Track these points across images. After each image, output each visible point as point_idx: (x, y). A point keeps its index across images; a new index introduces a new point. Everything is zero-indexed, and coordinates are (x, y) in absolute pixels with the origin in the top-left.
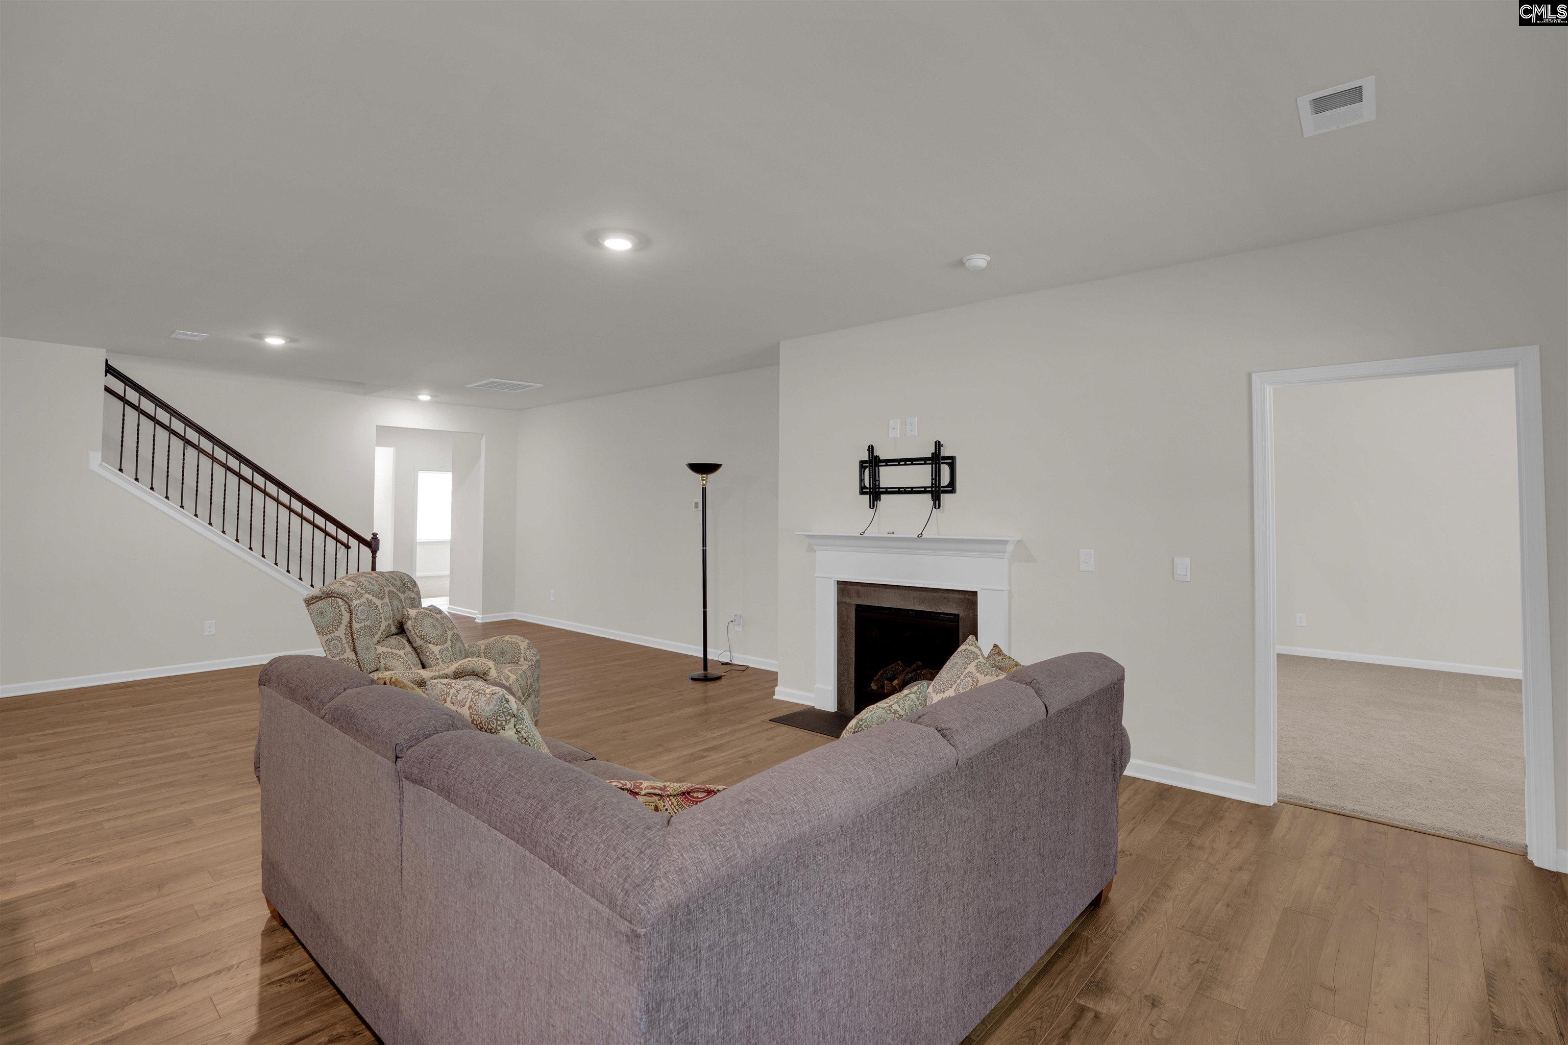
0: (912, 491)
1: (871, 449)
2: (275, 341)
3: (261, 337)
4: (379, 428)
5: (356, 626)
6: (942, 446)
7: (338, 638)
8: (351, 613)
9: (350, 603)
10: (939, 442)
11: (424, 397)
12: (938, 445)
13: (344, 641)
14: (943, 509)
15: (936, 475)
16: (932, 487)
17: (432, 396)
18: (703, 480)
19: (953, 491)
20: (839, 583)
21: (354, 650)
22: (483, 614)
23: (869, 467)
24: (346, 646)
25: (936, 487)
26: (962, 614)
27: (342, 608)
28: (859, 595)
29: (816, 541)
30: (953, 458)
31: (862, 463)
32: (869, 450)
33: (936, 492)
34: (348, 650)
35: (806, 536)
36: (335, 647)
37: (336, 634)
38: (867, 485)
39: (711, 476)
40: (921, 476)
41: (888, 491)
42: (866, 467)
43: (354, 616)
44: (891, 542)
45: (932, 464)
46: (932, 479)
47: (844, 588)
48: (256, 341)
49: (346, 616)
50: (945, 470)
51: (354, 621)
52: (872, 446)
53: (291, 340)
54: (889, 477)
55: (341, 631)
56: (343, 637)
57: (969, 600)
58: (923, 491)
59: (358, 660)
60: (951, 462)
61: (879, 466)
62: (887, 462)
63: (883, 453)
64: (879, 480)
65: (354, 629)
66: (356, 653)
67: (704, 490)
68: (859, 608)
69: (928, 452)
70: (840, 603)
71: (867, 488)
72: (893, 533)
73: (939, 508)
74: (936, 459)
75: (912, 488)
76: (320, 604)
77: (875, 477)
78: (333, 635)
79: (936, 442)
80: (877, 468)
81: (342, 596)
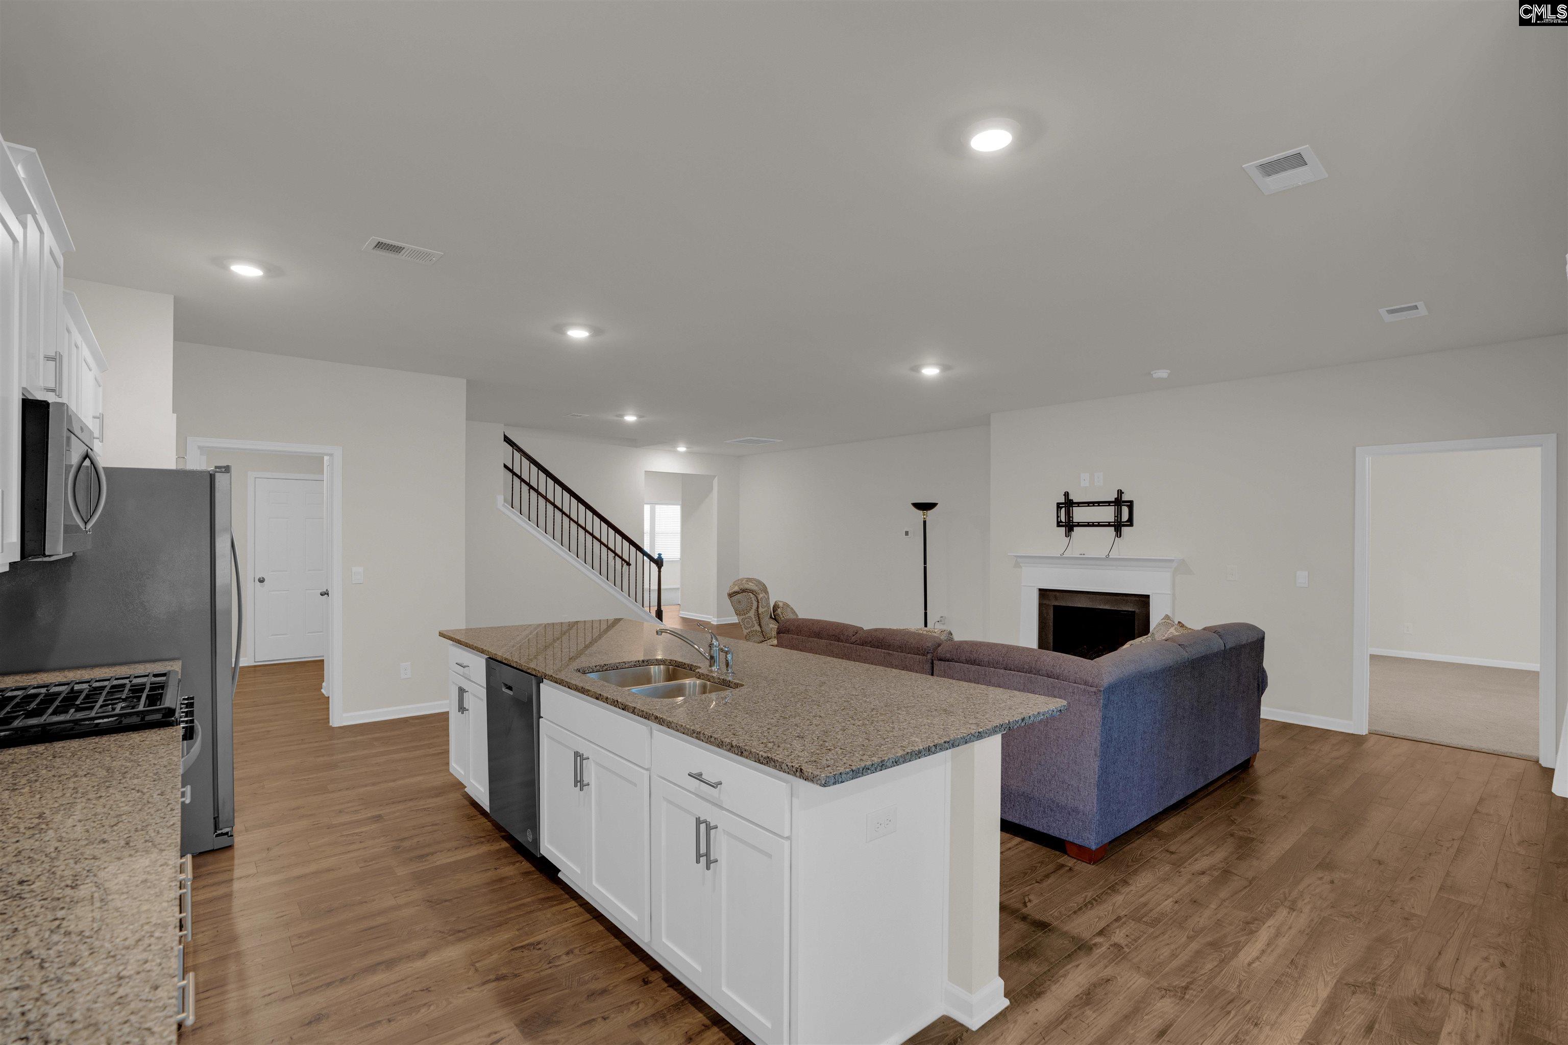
0: (1099, 525)
1: (1066, 495)
2: (630, 418)
3: (622, 416)
4: (647, 473)
5: (761, 610)
6: (1123, 493)
7: (750, 618)
8: (758, 602)
9: (758, 596)
10: (1121, 490)
11: (682, 449)
12: (1120, 493)
13: (754, 619)
14: (1123, 539)
15: (1119, 514)
16: (1114, 522)
17: (687, 448)
18: (924, 515)
19: (1131, 525)
20: (1040, 590)
21: (760, 625)
22: (718, 618)
23: (1065, 507)
24: (755, 622)
25: (1118, 522)
26: (1137, 611)
27: (753, 599)
28: (1056, 598)
29: (1019, 561)
30: (1131, 502)
31: (1058, 504)
32: (1065, 495)
33: (1118, 526)
34: (756, 625)
35: (1015, 556)
36: (748, 623)
37: (749, 615)
38: (1063, 520)
39: (929, 512)
40: (1108, 514)
41: (1079, 525)
42: (1063, 507)
43: (760, 604)
44: (1083, 560)
45: (1115, 506)
46: (1115, 516)
47: (1044, 594)
48: (619, 418)
49: (755, 604)
50: (1125, 510)
51: (760, 607)
52: (1068, 492)
53: (640, 416)
54: (1079, 514)
55: (752, 613)
56: (753, 617)
57: (1143, 601)
58: (1109, 525)
59: (762, 632)
60: (1130, 505)
61: (1073, 507)
62: (1079, 504)
63: (1075, 498)
64: (1072, 517)
65: (760, 612)
66: (761, 627)
67: (925, 522)
68: (1056, 608)
69: (1112, 497)
70: (1041, 605)
71: (1063, 522)
72: (1084, 555)
73: (1120, 536)
74: (1118, 502)
75: (1099, 523)
76: (739, 596)
77: (1069, 515)
78: (747, 616)
79: (1118, 491)
80: (1071, 508)
81: (752, 591)
